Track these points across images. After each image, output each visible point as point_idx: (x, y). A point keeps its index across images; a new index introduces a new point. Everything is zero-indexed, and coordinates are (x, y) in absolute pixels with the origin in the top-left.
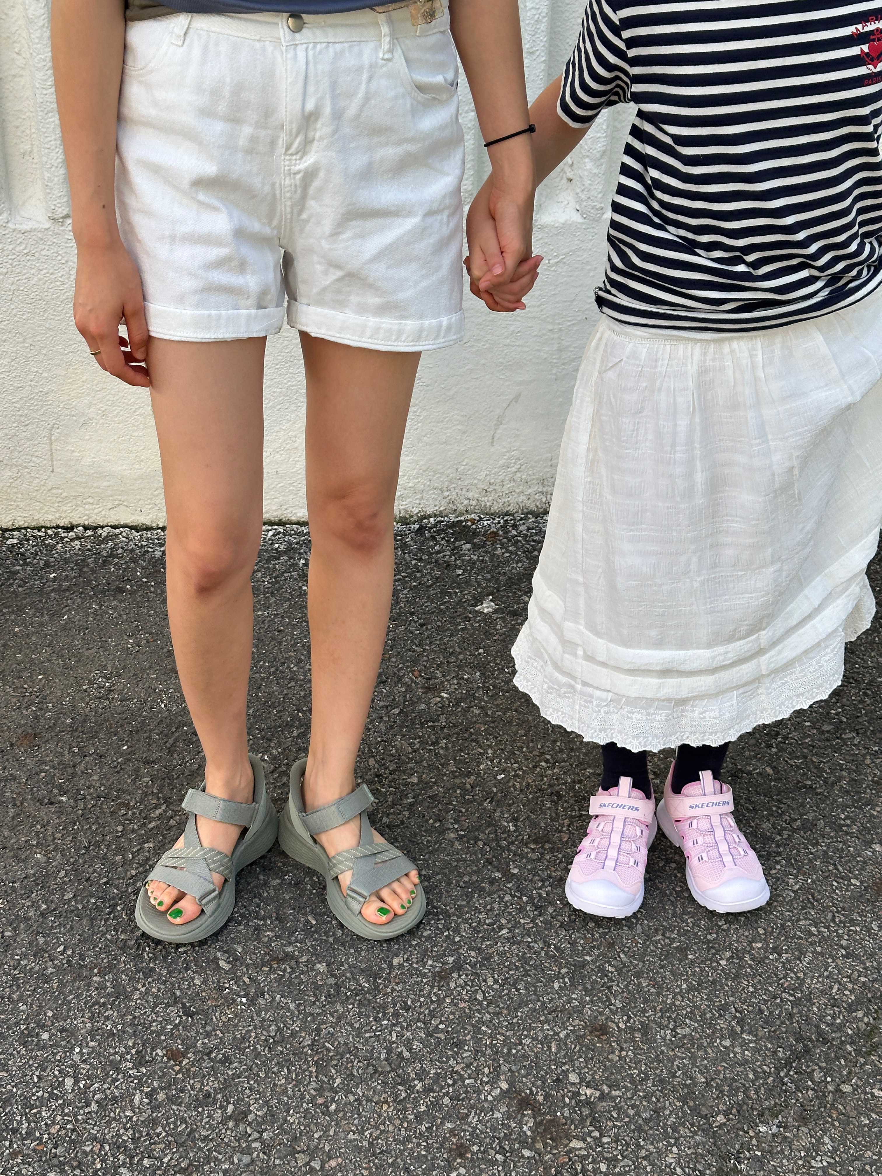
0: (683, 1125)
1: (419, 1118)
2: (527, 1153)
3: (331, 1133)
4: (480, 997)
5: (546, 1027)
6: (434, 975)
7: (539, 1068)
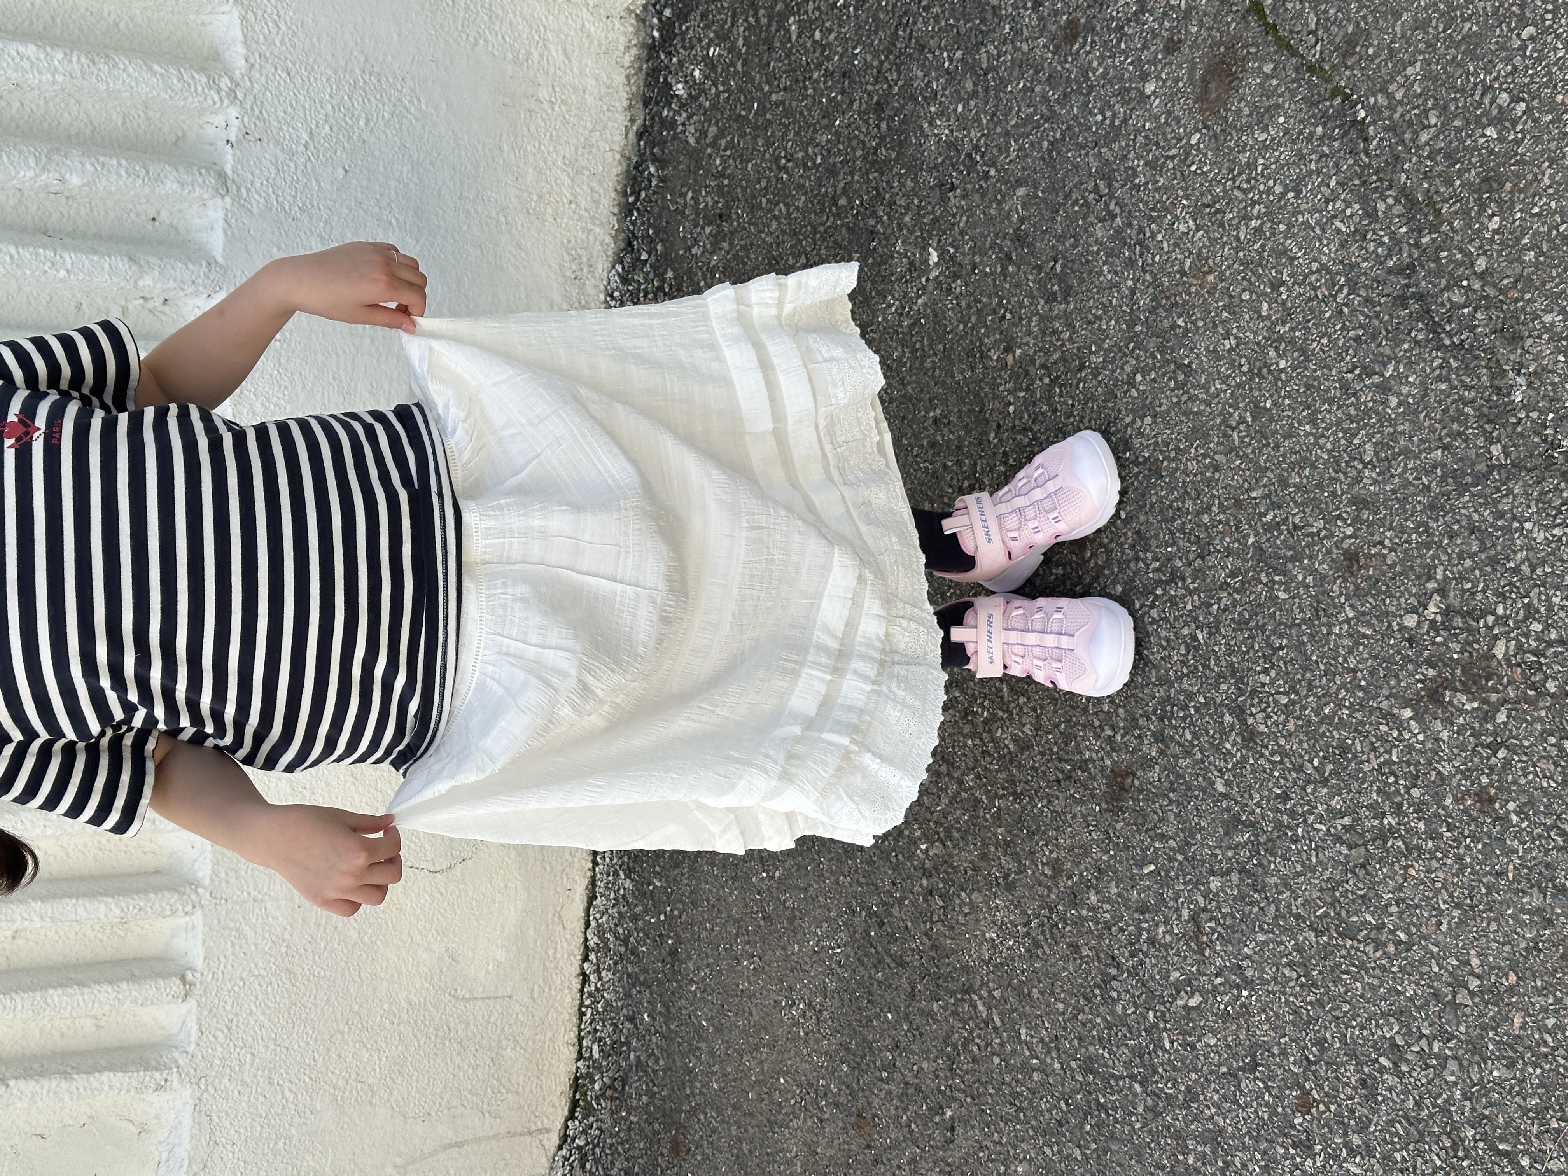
1: (1434, 835)
2: (1501, 717)
3: (1436, 950)
5: (1337, 630)
6: (1247, 747)
7: (1389, 660)
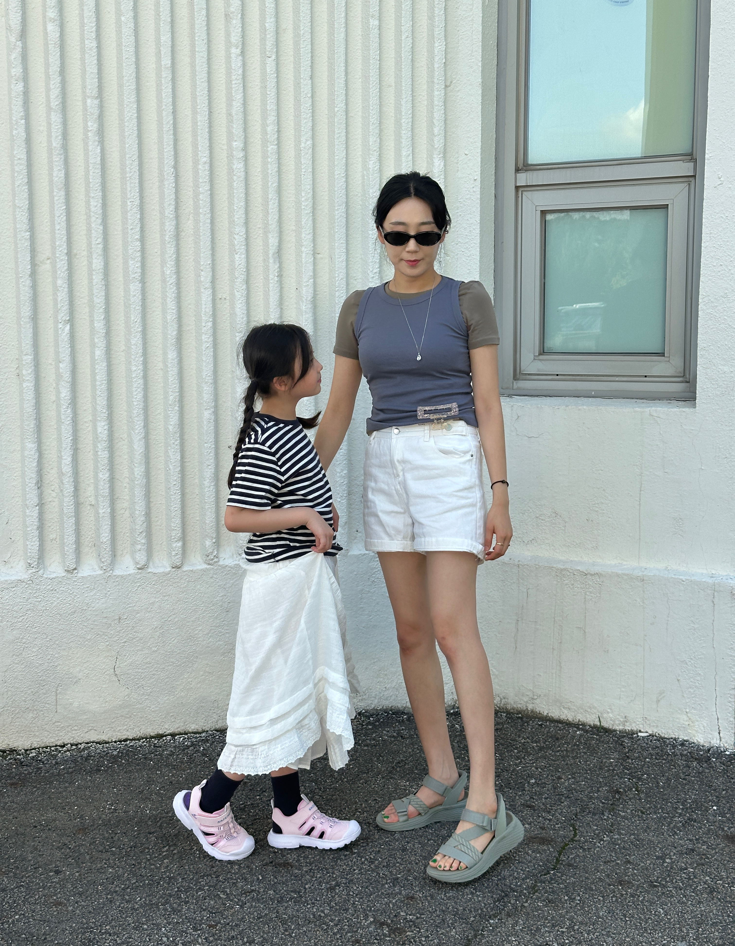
0: (456, 922)
1: (335, 934)
2: (388, 939)
3: (296, 943)
4: (351, 893)
5: (385, 899)
6: (327, 889)
7: (386, 913)
